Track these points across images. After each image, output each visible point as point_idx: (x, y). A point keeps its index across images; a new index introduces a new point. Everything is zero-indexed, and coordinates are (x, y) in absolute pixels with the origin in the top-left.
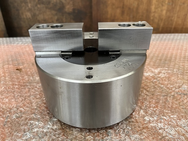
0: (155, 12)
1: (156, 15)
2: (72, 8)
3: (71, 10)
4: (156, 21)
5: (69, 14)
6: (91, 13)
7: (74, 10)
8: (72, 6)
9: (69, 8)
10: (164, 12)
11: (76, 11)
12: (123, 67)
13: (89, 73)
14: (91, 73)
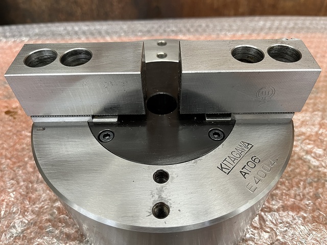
12: (241, 172)
13: (160, 197)
14: (163, 195)
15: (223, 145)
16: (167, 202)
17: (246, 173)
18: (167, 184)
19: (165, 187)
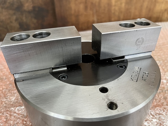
0: (115, 5)
1: (117, 8)
2: (32, 6)
3: (30, 8)
4: (117, 14)
5: (29, 12)
6: (54, 10)
7: (34, 7)
8: (31, 3)
9: (28, 6)
10: (123, 5)
11: (37, 9)
12: (142, 79)
13: (108, 99)
14: (110, 98)
15: (127, 70)
16: (114, 101)
17: (145, 80)
18: (109, 93)
19: (108, 94)
